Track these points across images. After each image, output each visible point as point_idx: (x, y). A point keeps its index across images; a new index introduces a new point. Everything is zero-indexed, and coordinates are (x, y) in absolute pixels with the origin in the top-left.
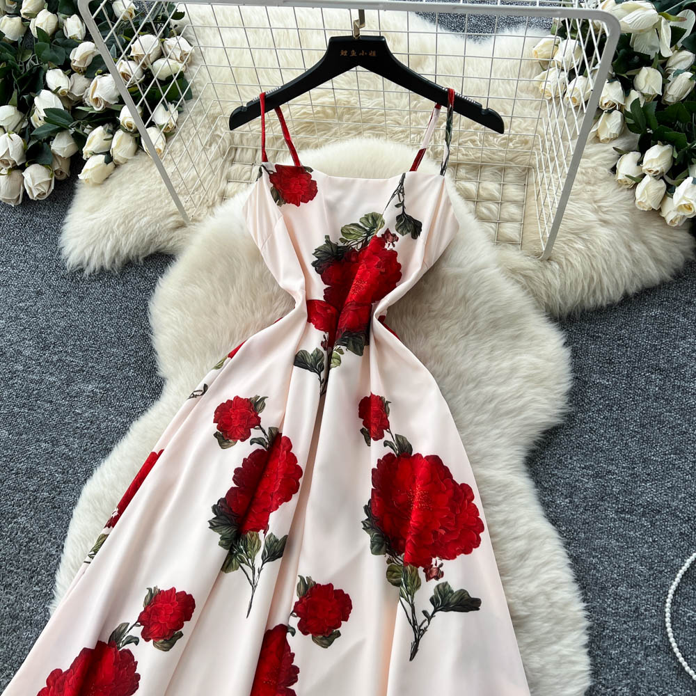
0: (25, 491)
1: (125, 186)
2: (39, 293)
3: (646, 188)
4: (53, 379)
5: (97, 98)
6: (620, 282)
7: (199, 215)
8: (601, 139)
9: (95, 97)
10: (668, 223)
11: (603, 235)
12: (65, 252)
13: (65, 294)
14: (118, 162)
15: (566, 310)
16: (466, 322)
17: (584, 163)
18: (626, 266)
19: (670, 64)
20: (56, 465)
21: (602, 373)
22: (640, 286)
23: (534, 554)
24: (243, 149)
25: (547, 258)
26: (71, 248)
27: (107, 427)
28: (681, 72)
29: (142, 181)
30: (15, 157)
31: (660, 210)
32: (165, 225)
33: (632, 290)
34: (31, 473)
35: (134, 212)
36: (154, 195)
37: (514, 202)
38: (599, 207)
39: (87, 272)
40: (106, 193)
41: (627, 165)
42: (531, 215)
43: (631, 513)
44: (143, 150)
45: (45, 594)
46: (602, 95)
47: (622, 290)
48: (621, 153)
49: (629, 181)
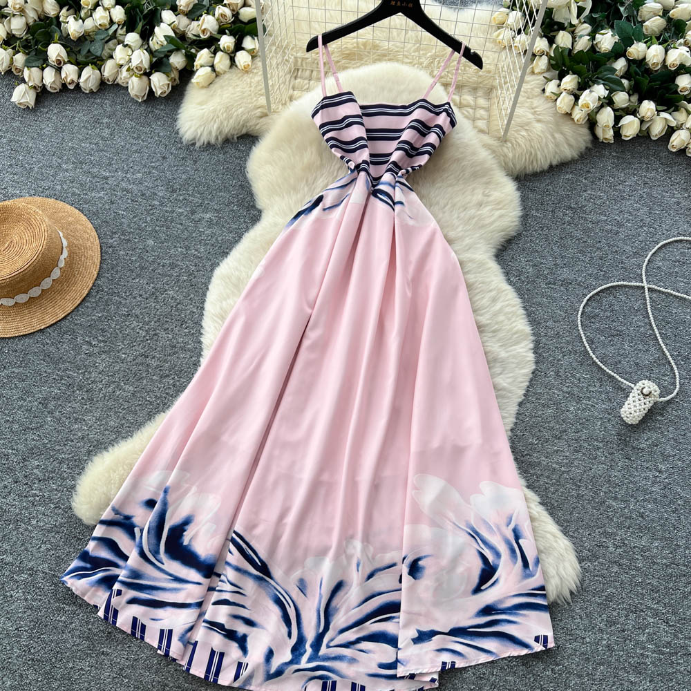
0: (171, 276)
1: (225, 88)
2: (164, 158)
3: (563, 99)
4: (181, 210)
5: (205, 29)
6: (547, 155)
7: (278, 108)
8: (536, 72)
9: (203, 28)
10: (576, 121)
11: (538, 127)
12: (182, 132)
13: (183, 159)
14: (219, 73)
15: (516, 173)
16: (458, 173)
17: (525, 86)
18: (551, 146)
19: (576, 31)
20: (189, 261)
21: (537, 210)
22: (559, 160)
23: (501, 300)
24: (303, 70)
25: (504, 140)
26: (186, 129)
27: (223, 239)
28: (584, 36)
29: (237, 86)
30: (146, 65)
31: (571, 114)
32: (255, 114)
33: (555, 163)
34: (173, 266)
35: (232, 105)
36: (246, 94)
37: (483, 108)
38: (535, 112)
39: (198, 145)
40: (212, 92)
41: (552, 87)
42: (494, 115)
43: (554, 284)
44: (236, 66)
45: (193, 334)
46: (535, 46)
47: (549, 162)
48: (548, 80)
49: (553, 95)
